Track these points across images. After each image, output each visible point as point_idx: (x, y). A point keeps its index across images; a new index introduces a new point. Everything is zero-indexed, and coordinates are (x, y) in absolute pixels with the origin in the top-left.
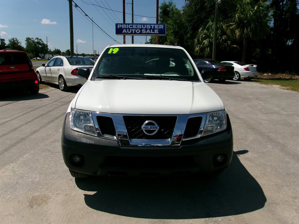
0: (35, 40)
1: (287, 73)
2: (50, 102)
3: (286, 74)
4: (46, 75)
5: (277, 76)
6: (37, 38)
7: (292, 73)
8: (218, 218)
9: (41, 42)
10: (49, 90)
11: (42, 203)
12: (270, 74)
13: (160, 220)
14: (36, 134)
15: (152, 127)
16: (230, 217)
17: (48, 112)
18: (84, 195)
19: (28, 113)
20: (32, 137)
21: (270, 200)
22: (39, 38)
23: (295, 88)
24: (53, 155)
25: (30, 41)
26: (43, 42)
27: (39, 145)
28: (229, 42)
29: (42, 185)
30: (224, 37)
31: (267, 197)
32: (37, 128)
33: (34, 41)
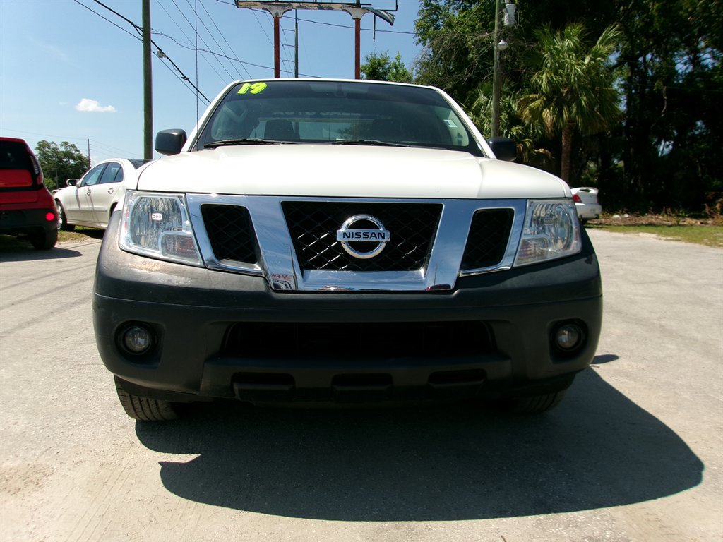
0: (59, 147)
1: (666, 213)
2: (83, 265)
3: (663, 216)
4: (79, 206)
5: (645, 219)
6: (66, 144)
7: (679, 212)
8: (575, 513)
9: (73, 152)
10: (84, 243)
11: (26, 485)
12: (626, 216)
13: (396, 523)
14: (36, 325)
15: (370, 231)
16: (611, 510)
17: (76, 283)
18: (160, 463)
19: (20, 284)
20: (23, 332)
21: (713, 465)
22: (70, 143)
23: (694, 239)
24: (76, 371)
25: (47, 149)
26: (78, 151)
27: (39, 350)
28: (528, 142)
29: (31, 441)
30: (515, 130)
31: (702, 458)
32: (41, 314)
33: (57, 149)
